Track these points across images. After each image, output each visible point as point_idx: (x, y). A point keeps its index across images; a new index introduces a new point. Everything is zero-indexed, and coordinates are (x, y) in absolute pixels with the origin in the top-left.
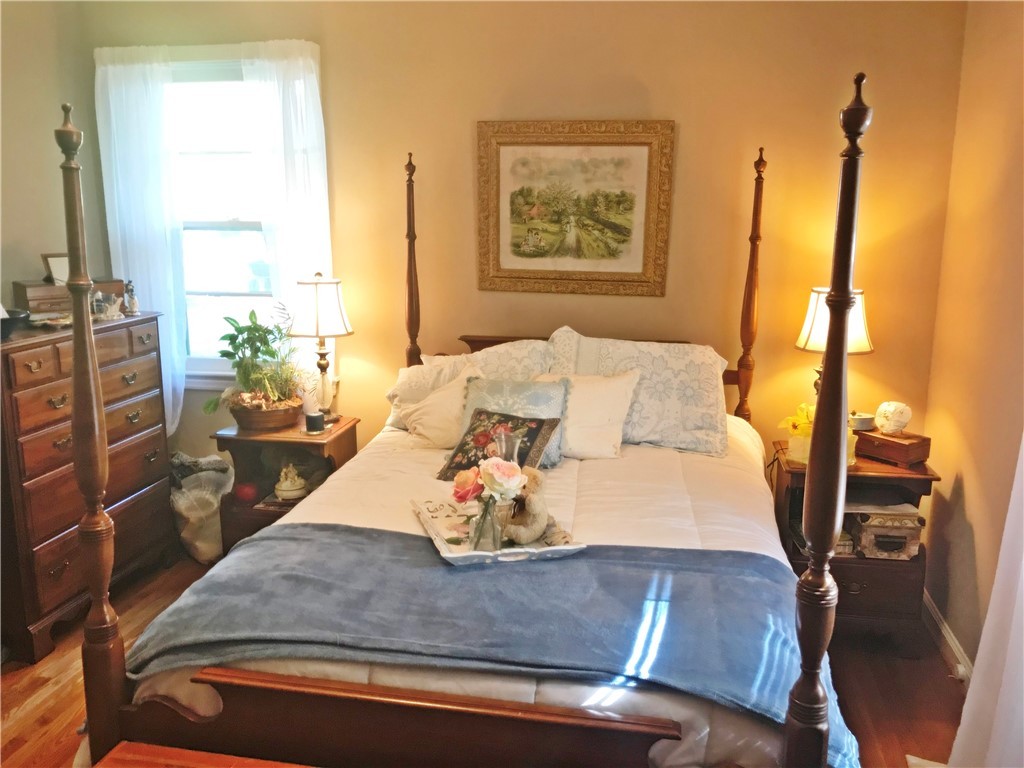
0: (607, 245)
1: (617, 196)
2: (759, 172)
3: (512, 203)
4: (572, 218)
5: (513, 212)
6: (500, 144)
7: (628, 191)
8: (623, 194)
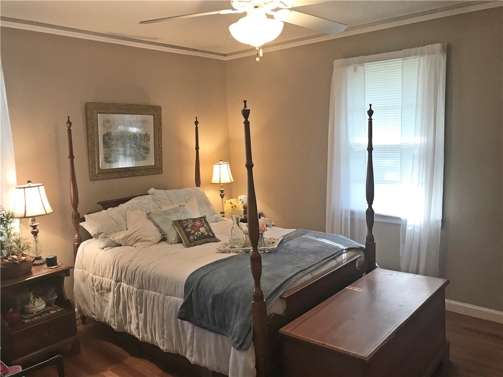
0: (142, 155)
1: (144, 135)
2: (197, 125)
3: (103, 139)
4: (128, 145)
5: (104, 143)
6: (98, 113)
7: (148, 133)
8: (146, 134)
